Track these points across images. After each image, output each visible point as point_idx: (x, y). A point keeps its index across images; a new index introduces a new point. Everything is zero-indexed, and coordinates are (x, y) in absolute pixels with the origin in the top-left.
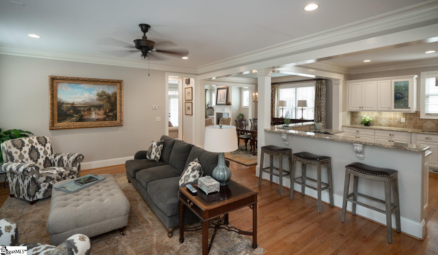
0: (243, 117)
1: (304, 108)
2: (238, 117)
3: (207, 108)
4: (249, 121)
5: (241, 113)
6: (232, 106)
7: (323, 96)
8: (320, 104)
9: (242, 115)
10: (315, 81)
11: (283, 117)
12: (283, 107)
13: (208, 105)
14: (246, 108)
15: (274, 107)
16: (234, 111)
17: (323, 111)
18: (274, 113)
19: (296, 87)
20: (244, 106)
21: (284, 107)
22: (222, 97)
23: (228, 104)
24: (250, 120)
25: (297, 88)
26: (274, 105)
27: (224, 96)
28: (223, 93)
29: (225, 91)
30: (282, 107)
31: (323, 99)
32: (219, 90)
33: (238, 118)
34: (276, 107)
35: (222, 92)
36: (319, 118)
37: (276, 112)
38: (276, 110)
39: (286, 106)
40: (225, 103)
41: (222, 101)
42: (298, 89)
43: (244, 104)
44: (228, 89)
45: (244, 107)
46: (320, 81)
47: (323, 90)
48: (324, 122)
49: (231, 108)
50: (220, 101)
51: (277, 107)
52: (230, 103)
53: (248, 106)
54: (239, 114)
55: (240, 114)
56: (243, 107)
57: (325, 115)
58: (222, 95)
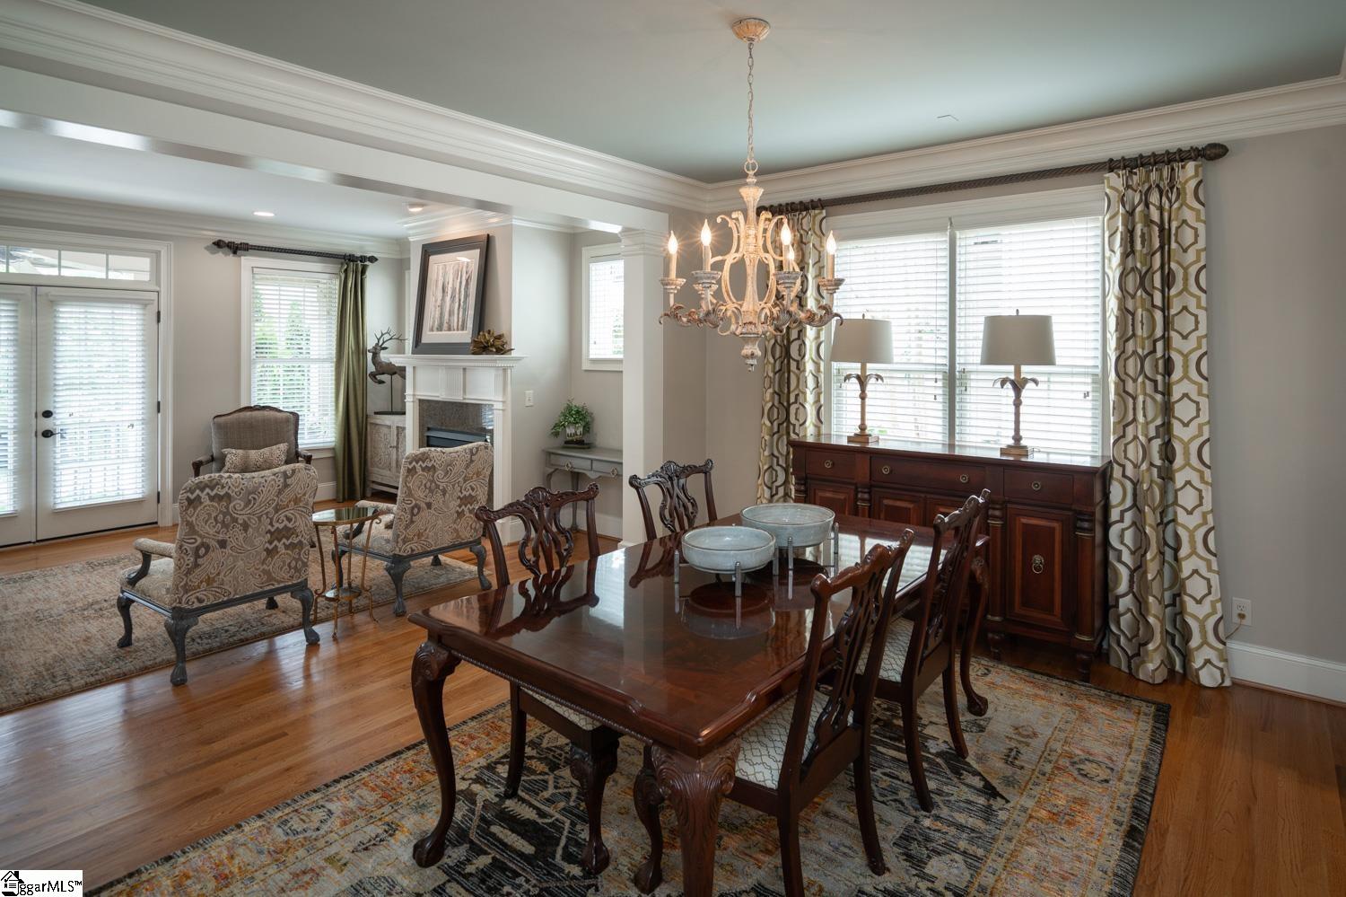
0: (587, 428)
1: (1027, 370)
2: (556, 431)
3: (371, 368)
4: (629, 495)
5: (578, 403)
6: (518, 359)
7: (1186, 279)
8: (1160, 345)
9: (581, 416)
10: (1115, 180)
11: (863, 435)
12: (863, 368)
13: (375, 355)
14: (610, 373)
15: (793, 365)
16: (529, 393)
17: (1186, 395)
18: (793, 409)
19: (952, 226)
20: (592, 356)
21: (869, 366)
22: (453, 297)
23: (489, 342)
24: (634, 482)
25: (958, 234)
26: (794, 352)
27: (466, 296)
28: (457, 273)
29: (468, 260)
30: (854, 368)
31: (1185, 308)
32: (432, 258)
33: (556, 434)
34: (809, 366)
35: (455, 269)
36: (1156, 443)
37: (810, 397)
38: (811, 383)
39: (888, 361)
40: (465, 336)
41: (449, 329)
42: (967, 239)
43: (592, 346)
44: (486, 246)
45: (595, 361)
46: (1160, 171)
47: (1188, 236)
48: (1196, 483)
49: (505, 370)
50: (440, 328)
51: (817, 365)
52: (500, 337)
53: (620, 356)
54: (562, 408)
55: (569, 408)
56: (586, 366)
57: (1206, 429)
58: (454, 290)
